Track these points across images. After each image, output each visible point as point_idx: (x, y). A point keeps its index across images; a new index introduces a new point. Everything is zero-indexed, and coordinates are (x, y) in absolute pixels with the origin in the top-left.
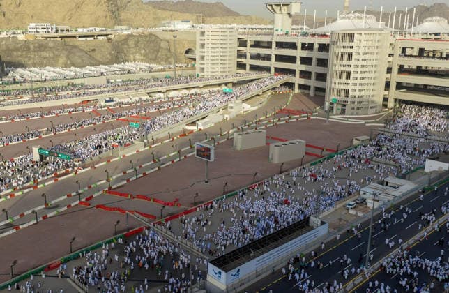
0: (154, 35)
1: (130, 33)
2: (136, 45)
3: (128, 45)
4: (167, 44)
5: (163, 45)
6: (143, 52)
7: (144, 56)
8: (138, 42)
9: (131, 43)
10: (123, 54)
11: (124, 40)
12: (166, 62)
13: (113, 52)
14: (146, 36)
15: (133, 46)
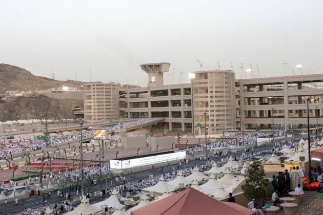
0: (45, 96)
1: (21, 95)
2: (27, 106)
3: (20, 106)
4: (56, 102)
5: (53, 103)
6: (34, 111)
7: (35, 115)
8: (29, 103)
9: (23, 104)
10: (15, 113)
11: (16, 101)
12: (55, 117)
13: (6, 112)
14: (36, 98)
15: (24, 106)
